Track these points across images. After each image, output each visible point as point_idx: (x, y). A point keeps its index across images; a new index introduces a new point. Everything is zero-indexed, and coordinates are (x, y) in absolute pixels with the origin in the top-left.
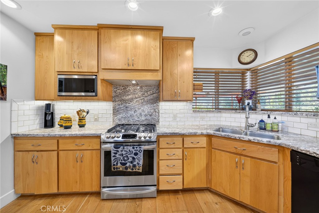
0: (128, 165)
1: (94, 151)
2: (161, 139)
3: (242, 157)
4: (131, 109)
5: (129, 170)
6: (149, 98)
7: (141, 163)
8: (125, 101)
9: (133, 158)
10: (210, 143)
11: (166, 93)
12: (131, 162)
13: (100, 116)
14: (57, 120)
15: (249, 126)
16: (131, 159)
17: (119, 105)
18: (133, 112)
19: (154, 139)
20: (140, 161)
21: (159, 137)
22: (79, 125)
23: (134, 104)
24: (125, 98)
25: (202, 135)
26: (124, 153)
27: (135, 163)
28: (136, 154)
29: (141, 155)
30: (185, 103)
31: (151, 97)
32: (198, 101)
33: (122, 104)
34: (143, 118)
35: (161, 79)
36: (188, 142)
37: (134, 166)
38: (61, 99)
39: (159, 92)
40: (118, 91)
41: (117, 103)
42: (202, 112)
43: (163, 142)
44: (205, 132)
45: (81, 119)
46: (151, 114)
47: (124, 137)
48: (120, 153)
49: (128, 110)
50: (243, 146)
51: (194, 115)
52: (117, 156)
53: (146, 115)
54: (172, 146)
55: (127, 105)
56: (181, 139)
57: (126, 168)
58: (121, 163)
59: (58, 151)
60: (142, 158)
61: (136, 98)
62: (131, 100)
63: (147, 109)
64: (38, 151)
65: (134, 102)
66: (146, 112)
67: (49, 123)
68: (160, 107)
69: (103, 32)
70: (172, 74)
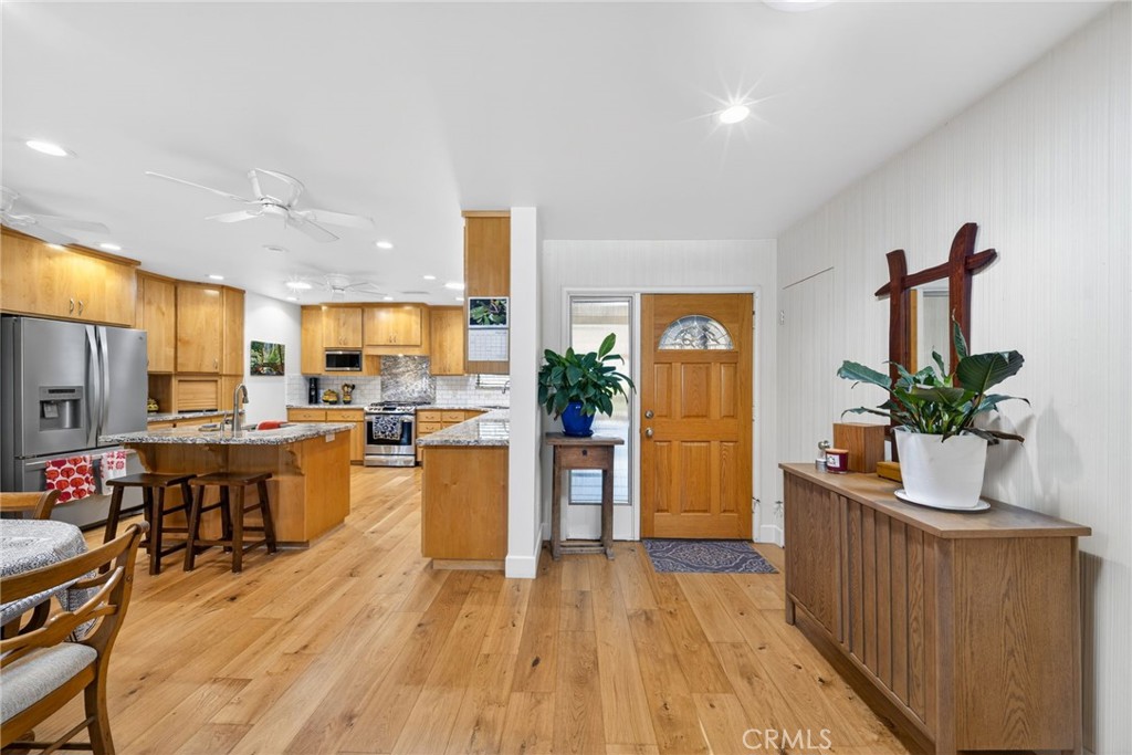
0: (387, 434)
1: (359, 423)
4: (402, 385)
5: (388, 439)
7: (400, 433)
8: (396, 375)
9: (393, 428)
11: (433, 367)
12: (391, 432)
14: (322, 394)
16: (390, 429)
17: (388, 379)
18: (404, 388)
20: (398, 430)
21: (417, 410)
22: (344, 401)
23: (406, 378)
24: (394, 371)
26: (384, 423)
27: (394, 432)
28: (395, 424)
29: (399, 425)
33: (392, 378)
34: (416, 395)
36: (447, 416)
37: (393, 435)
40: (388, 363)
41: (384, 378)
43: (423, 416)
44: (462, 407)
45: (347, 395)
47: (385, 409)
48: (381, 423)
49: (398, 386)
52: (378, 426)
53: (419, 392)
54: (431, 420)
55: (398, 379)
56: (440, 413)
57: (386, 437)
58: (381, 433)
60: (400, 428)
61: (408, 371)
62: (403, 373)
63: (421, 384)
64: (308, 421)
65: (406, 376)
66: (420, 388)
67: (313, 398)
69: (366, 310)
70: (441, 346)
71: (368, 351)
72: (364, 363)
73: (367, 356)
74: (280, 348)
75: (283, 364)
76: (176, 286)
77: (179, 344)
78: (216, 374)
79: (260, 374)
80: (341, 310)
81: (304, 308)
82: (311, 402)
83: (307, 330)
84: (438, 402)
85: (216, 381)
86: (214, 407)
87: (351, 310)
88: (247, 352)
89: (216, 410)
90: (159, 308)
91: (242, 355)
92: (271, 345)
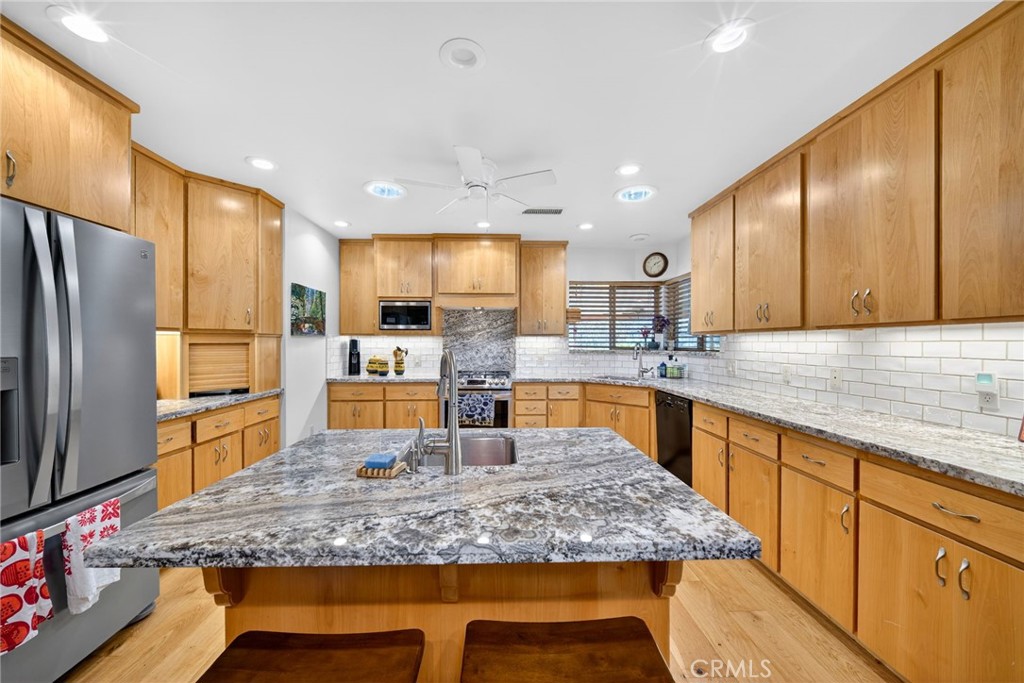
0: (476, 417)
1: (430, 402)
2: (517, 387)
3: (618, 406)
4: (472, 348)
5: (477, 423)
6: (500, 330)
7: (492, 415)
8: (462, 335)
9: (483, 409)
10: (584, 393)
11: (524, 324)
12: (480, 414)
13: (423, 358)
14: (364, 365)
15: (643, 372)
16: (479, 410)
17: (452, 341)
18: (474, 353)
19: (508, 385)
20: (490, 413)
21: (515, 384)
22: (396, 371)
23: (475, 339)
24: (461, 330)
25: (573, 382)
26: (471, 402)
27: (485, 415)
28: (486, 404)
29: (492, 406)
30: (558, 338)
31: (503, 329)
32: (577, 335)
33: (457, 340)
34: (490, 363)
35: (517, 305)
36: (554, 392)
37: (484, 419)
38: (384, 334)
39: (516, 320)
40: (452, 320)
41: (448, 339)
42: (586, 353)
43: (521, 392)
44: (577, 379)
45: (399, 363)
46: (502, 355)
47: (470, 382)
48: (466, 402)
49: (466, 350)
50: (618, 392)
51: (571, 357)
52: (462, 405)
53: (494, 358)
54: (533, 397)
55: (466, 341)
56: (545, 388)
57: (474, 421)
58: (467, 415)
59: (385, 401)
60: (493, 409)
61: (479, 330)
62: (472, 334)
63: (496, 347)
64: (358, 401)
65: (476, 336)
66: (495, 353)
67: (354, 369)
68: (517, 345)
69: (440, 244)
70: (534, 296)
71: (440, 302)
72: (434, 317)
73: (440, 309)
74: (321, 295)
75: (324, 320)
76: (187, 180)
77: (190, 280)
78: (249, 334)
79: (302, 333)
80: (403, 243)
81: (343, 243)
82: (351, 373)
83: (348, 273)
84: (517, 371)
85: (248, 344)
86: (244, 386)
87: (416, 243)
88: (287, 298)
89: (246, 391)
90: (160, 216)
91: (281, 304)
92: (313, 290)
